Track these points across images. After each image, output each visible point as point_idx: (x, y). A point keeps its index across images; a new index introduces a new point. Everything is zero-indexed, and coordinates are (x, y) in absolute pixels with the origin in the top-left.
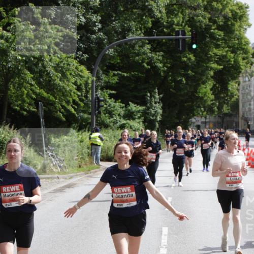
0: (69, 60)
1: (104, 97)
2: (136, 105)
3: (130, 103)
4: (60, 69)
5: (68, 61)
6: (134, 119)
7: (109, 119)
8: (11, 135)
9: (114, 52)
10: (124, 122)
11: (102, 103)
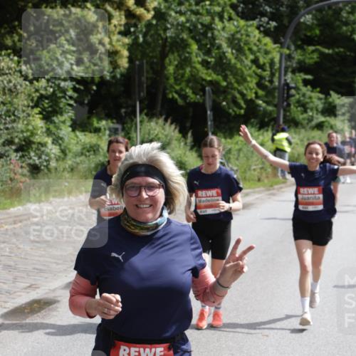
0: (249, 29)
1: (296, 84)
2: (340, 96)
3: (332, 92)
4: (236, 42)
5: (247, 31)
6: (335, 116)
7: (302, 114)
8: (166, 133)
9: (313, 19)
10: (322, 119)
11: (293, 92)
